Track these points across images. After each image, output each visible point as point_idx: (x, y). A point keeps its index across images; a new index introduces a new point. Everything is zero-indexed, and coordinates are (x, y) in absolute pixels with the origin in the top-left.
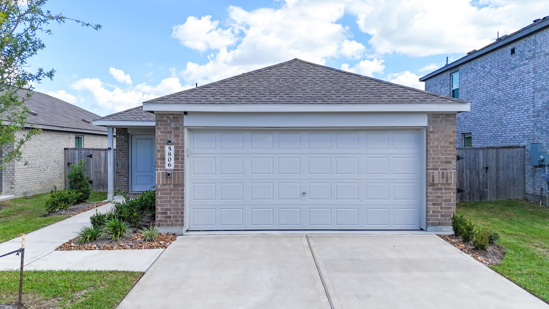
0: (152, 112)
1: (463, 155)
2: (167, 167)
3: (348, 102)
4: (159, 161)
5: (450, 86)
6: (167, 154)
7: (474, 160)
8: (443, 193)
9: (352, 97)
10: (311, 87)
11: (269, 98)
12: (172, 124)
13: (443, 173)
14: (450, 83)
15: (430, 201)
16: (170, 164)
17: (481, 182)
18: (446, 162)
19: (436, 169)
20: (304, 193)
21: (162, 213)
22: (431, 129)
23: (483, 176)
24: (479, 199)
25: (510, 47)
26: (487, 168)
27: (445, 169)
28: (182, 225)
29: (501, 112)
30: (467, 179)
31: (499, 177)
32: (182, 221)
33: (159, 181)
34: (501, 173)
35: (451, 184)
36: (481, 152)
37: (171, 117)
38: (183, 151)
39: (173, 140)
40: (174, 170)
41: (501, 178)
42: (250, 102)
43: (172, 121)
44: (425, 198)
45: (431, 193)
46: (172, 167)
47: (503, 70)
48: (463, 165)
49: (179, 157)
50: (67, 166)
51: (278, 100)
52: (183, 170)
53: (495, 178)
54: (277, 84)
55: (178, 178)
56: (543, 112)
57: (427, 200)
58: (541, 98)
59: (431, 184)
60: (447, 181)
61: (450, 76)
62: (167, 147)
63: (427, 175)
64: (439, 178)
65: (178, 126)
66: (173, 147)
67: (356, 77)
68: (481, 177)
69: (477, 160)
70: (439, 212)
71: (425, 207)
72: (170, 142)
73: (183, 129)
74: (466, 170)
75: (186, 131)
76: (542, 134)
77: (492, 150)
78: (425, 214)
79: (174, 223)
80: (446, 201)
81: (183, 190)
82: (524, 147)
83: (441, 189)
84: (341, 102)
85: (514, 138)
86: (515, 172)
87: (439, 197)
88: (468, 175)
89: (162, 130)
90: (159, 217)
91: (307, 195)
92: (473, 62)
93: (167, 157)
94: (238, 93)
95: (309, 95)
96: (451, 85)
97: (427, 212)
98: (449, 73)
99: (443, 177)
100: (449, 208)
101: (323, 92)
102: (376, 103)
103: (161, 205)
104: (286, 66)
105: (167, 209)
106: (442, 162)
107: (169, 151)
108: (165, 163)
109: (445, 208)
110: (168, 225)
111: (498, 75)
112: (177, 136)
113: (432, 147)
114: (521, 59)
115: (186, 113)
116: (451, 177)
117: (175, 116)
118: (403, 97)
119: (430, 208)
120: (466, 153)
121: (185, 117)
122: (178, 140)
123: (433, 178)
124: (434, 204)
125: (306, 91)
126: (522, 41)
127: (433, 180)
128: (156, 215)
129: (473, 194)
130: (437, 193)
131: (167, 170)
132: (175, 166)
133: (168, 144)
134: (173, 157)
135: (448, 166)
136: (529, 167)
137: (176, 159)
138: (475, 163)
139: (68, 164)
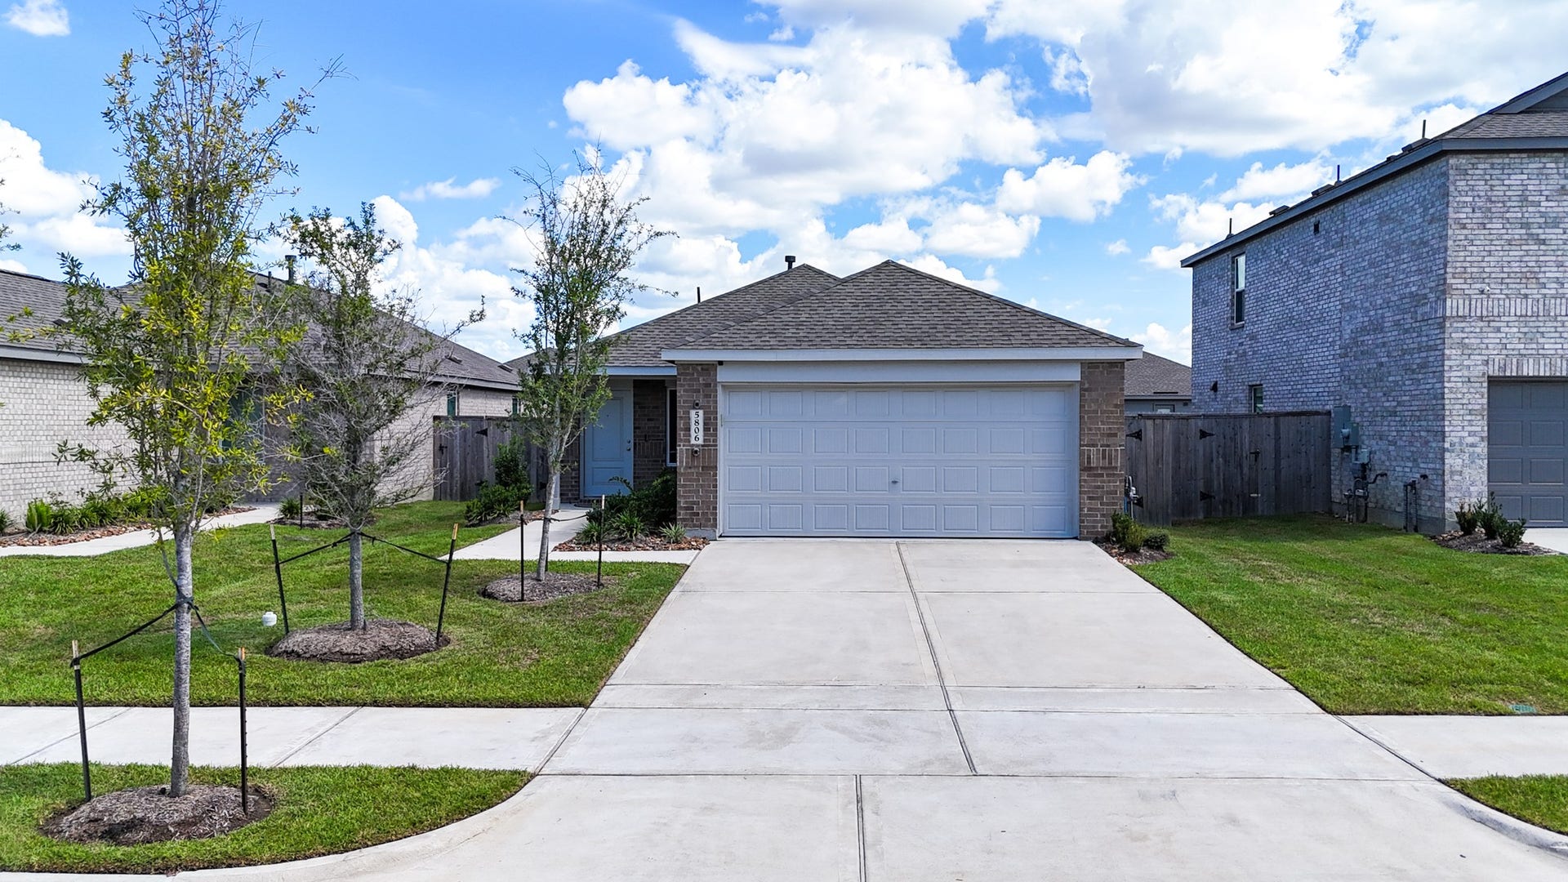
0: (673, 362)
1: (1212, 429)
2: (693, 442)
3: (959, 346)
4: (682, 433)
5: (1233, 283)
6: (693, 422)
7: (1233, 439)
8: (1104, 482)
9: (968, 336)
10: (907, 319)
11: (843, 339)
12: (701, 379)
13: (1104, 451)
14: (1233, 278)
15: (1085, 492)
16: (697, 437)
17: (1246, 479)
18: (1110, 435)
19: (1093, 446)
20: (895, 482)
21: (686, 508)
22: (1087, 386)
23: (1250, 468)
24: (1241, 511)
25: (1313, 220)
26: (1257, 454)
27: (1108, 446)
28: (715, 526)
29: (1301, 344)
30: (1218, 475)
31: (1280, 471)
32: (715, 520)
33: (681, 462)
34: (1284, 463)
35: (1116, 468)
36: (1246, 423)
37: (699, 368)
38: (716, 419)
39: (701, 402)
40: (703, 446)
41: (1283, 472)
42: (813, 345)
43: (700, 374)
44: (1077, 489)
45: (1085, 481)
46: (701, 442)
47: (1304, 262)
48: (1211, 448)
49: (710, 427)
50: (439, 453)
51: (855, 343)
52: (716, 446)
53: (1272, 473)
54: (855, 314)
55: (709, 457)
56: (1351, 349)
57: (1080, 493)
58: (1349, 322)
59: (1086, 468)
60: (1110, 463)
61: (1233, 262)
62: (693, 413)
63: (1082, 453)
64: (1098, 459)
65: (709, 381)
66: (701, 412)
67: (983, 299)
68: (1246, 470)
69: (1238, 437)
70: (1098, 510)
71: (1077, 501)
72: (697, 404)
73: (716, 385)
74: (1218, 458)
75: (719, 389)
76: (1350, 388)
77: (1267, 419)
78: (1077, 514)
79: (703, 522)
80: (1108, 493)
81: (715, 475)
82: (1329, 413)
83: (1102, 475)
84: (949, 345)
85: (1318, 396)
86: (1312, 460)
87: (1098, 487)
88: (1222, 468)
89: (686, 387)
90: (681, 514)
91: (900, 485)
92: (1265, 239)
93: (693, 427)
94: (795, 331)
95: (903, 334)
96: (1235, 282)
97: (1081, 509)
98: (1231, 254)
99: (1104, 458)
100: (1115, 504)
101: (925, 328)
102: (1002, 346)
103: (685, 497)
104: (871, 279)
105: (694, 503)
106: (1103, 435)
107: (697, 417)
108: (690, 436)
109: (1108, 504)
110: (695, 526)
111: (1297, 271)
112: (707, 396)
113: (1088, 412)
114: (1326, 245)
115: (721, 363)
116: (1116, 456)
117: (706, 367)
118: (1045, 337)
119: (1084, 503)
120: (1218, 424)
121: (719, 368)
122: (708, 402)
123: (1089, 458)
124: (1090, 498)
125: (900, 326)
126: (1328, 211)
127: (1089, 462)
128: (678, 511)
129: (1231, 503)
130: (1095, 481)
131: (693, 445)
132: (705, 440)
133: (694, 408)
134: (701, 426)
135: (1112, 440)
136: (1336, 452)
137: (706, 429)
138: (1236, 443)
139: (441, 448)
